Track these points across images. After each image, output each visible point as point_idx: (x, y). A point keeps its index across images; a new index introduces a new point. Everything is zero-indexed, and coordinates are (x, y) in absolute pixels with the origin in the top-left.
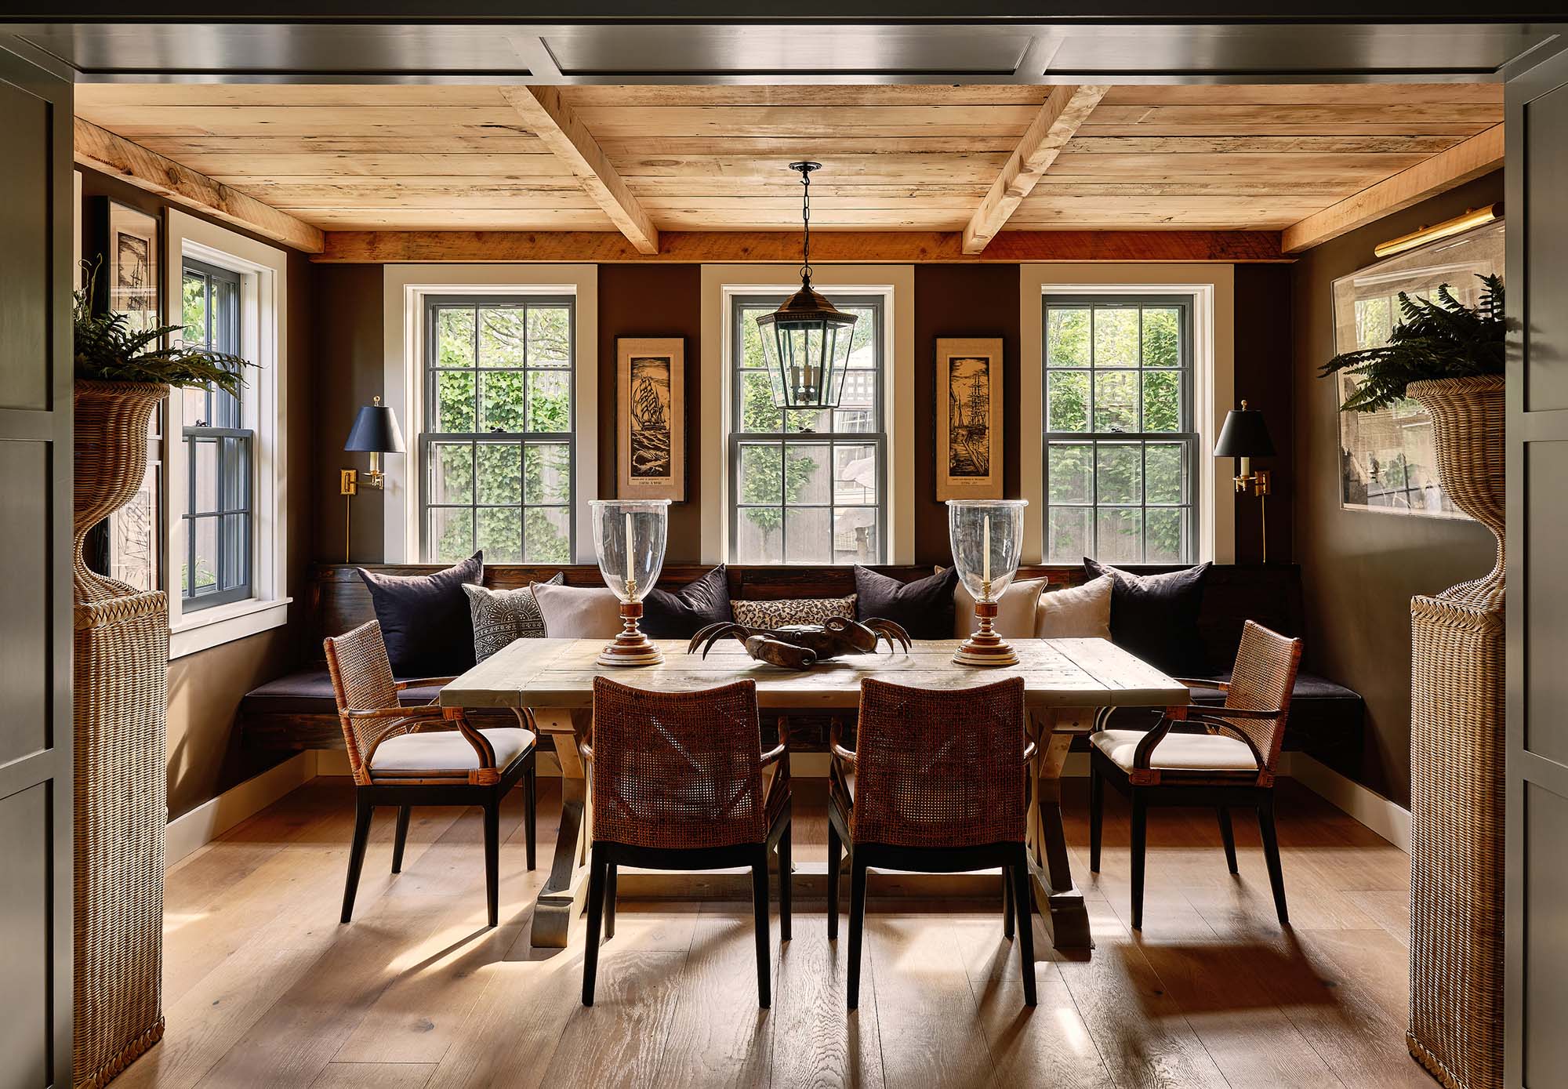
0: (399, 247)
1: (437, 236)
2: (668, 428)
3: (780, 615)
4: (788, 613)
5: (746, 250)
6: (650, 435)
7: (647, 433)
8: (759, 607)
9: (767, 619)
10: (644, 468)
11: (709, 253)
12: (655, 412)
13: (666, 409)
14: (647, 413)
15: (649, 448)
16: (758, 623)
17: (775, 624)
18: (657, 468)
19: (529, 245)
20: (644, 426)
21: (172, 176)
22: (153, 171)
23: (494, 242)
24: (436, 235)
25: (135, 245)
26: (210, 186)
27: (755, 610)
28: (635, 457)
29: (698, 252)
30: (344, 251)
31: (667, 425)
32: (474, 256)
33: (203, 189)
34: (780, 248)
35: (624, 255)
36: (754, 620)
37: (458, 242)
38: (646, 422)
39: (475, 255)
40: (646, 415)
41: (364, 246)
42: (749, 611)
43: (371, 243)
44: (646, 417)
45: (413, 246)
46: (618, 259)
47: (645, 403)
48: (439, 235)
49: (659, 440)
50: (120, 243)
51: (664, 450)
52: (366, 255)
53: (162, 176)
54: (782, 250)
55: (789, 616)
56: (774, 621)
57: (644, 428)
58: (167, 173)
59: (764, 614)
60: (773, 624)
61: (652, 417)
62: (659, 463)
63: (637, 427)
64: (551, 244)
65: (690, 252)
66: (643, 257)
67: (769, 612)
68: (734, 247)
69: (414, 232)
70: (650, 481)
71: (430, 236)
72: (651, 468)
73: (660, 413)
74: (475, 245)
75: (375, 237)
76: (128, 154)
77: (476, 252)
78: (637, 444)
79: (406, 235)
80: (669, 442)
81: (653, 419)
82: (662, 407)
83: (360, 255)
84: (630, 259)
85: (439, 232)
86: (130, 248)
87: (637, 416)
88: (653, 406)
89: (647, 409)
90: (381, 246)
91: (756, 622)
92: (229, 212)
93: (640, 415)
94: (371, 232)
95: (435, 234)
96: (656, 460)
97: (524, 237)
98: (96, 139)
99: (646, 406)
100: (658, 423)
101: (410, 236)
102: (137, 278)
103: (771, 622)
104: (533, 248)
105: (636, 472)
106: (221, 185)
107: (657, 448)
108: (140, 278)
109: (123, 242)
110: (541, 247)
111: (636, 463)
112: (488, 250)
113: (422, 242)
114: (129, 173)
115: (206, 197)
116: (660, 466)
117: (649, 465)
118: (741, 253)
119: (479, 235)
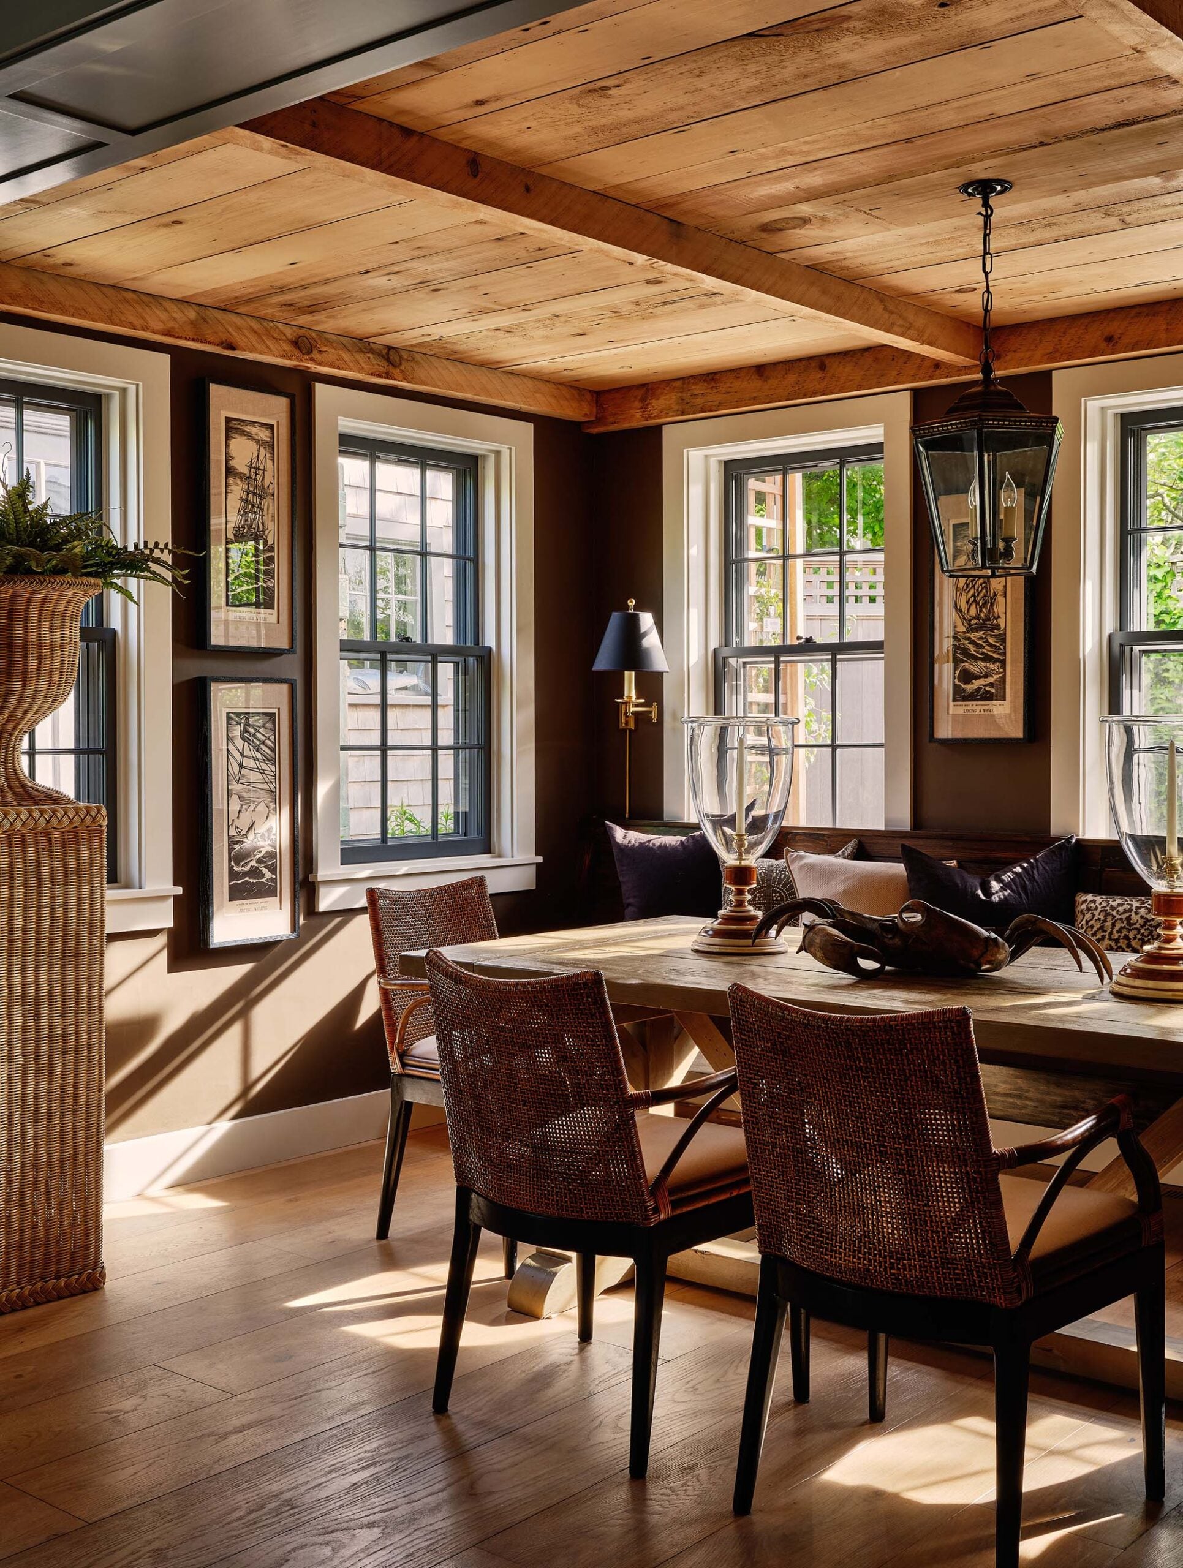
0: (673, 401)
1: (713, 379)
2: (1002, 627)
3: (1129, 919)
4: (1142, 917)
5: (1109, 339)
6: (979, 639)
7: (973, 636)
8: (1104, 904)
9: (1109, 924)
10: (970, 688)
11: (1056, 351)
12: (985, 604)
13: (1000, 599)
14: (974, 606)
15: (976, 659)
16: (1095, 929)
17: (1118, 932)
18: (988, 689)
19: (819, 375)
20: (970, 625)
21: (303, 344)
22: (270, 343)
23: (777, 377)
24: (712, 377)
25: (253, 430)
26: (372, 351)
27: (1096, 908)
28: (957, 672)
29: (1039, 353)
30: (615, 415)
31: (1001, 622)
32: (755, 400)
33: (359, 356)
34: (1164, 327)
35: (938, 372)
36: (1090, 924)
37: (737, 384)
38: (973, 618)
39: (754, 398)
40: (973, 608)
41: (637, 404)
42: (1088, 909)
43: (643, 400)
44: (973, 611)
45: (687, 396)
46: (931, 378)
47: (972, 592)
48: (717, 377)
49: (991, 645)
50: (228, 430)
51: (997, 660)
52: (638, 415)
53: (287, 347)
54: (1167, 330)
55: (1141, 922)
56: (1117, 928)
57: (970, 629)
58: (295, 343)
59: (1107, 914)
60: (1115, 931)
61: (981, 611)
62: (991, 680)
63: (962, 628)
64: (846, 369)
65: (1028, 354)
66: (962, 372)
67: (1114, 913)
68: (1094, 335)
69: (688, 377)
70: (978, 709)
71: (705, 381)
72: (979, 689)
73: (992, 605)
74: (754, 385)
75: (648, 390)
76: (228, 327)
77: (755, 395)
78: (960, 654)
79: (678, 384)
80: (1005, 647)
81: (982, 615)
82: (995, 595)
83: (635, 419)
84: (947, 377)
85: (715, 373)
86: (244, 433)
87: (961, 611)
88: (982, 594)
89: (975, 601)
90: (654, 402)
91: (1092, 927)
92: (405, 379)
93: (964, 608)
94: (643, 385)
95: (710, 377)
96: (986, 676)
97: (813, 364)
98: (175, 315)
99: (974, 595)
100: (989, 620)
101: (684, 384)
102: (257, 468)
103: (1112, 928)
104: (824, 378)
105: (960, 695)
106: (390, 348)
107: (987, 658)
108: (262, 467)
109: (232, 428)
110: (833, 376)
111: (959, 681)
112: (770, 389)
113: (697, 389)
114: (233, 348)
115: (363, 365)
116: (991, 685)
117: (976, 684)
118: (1103, 345)
119: (761, 370)
